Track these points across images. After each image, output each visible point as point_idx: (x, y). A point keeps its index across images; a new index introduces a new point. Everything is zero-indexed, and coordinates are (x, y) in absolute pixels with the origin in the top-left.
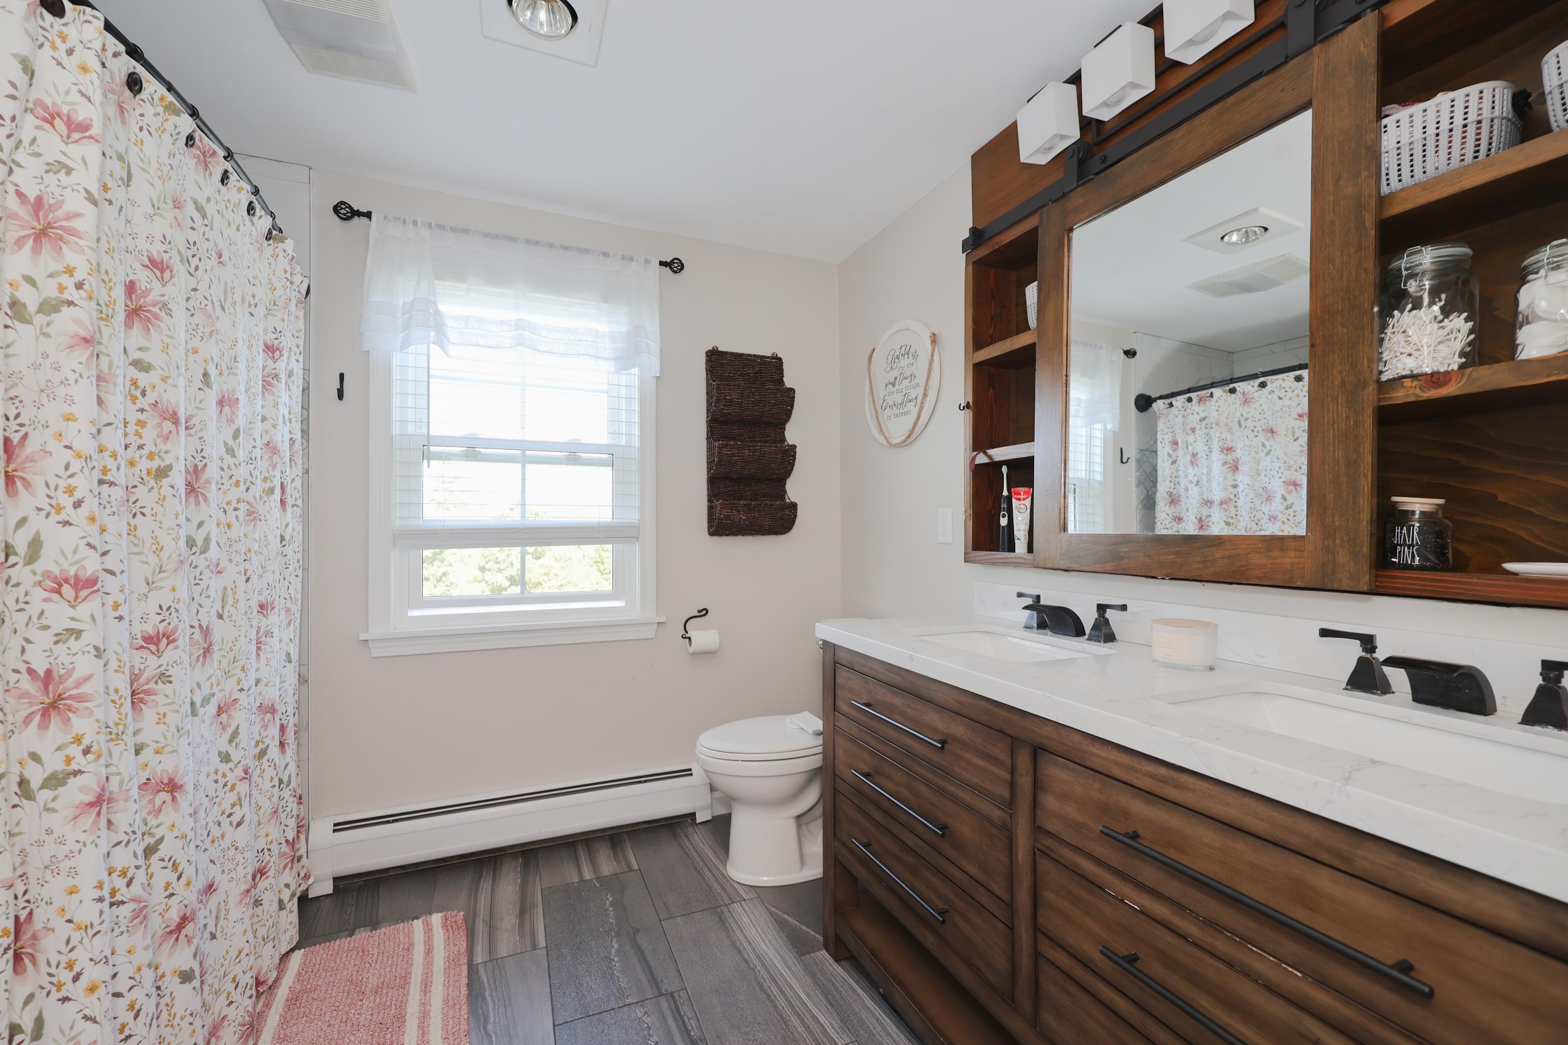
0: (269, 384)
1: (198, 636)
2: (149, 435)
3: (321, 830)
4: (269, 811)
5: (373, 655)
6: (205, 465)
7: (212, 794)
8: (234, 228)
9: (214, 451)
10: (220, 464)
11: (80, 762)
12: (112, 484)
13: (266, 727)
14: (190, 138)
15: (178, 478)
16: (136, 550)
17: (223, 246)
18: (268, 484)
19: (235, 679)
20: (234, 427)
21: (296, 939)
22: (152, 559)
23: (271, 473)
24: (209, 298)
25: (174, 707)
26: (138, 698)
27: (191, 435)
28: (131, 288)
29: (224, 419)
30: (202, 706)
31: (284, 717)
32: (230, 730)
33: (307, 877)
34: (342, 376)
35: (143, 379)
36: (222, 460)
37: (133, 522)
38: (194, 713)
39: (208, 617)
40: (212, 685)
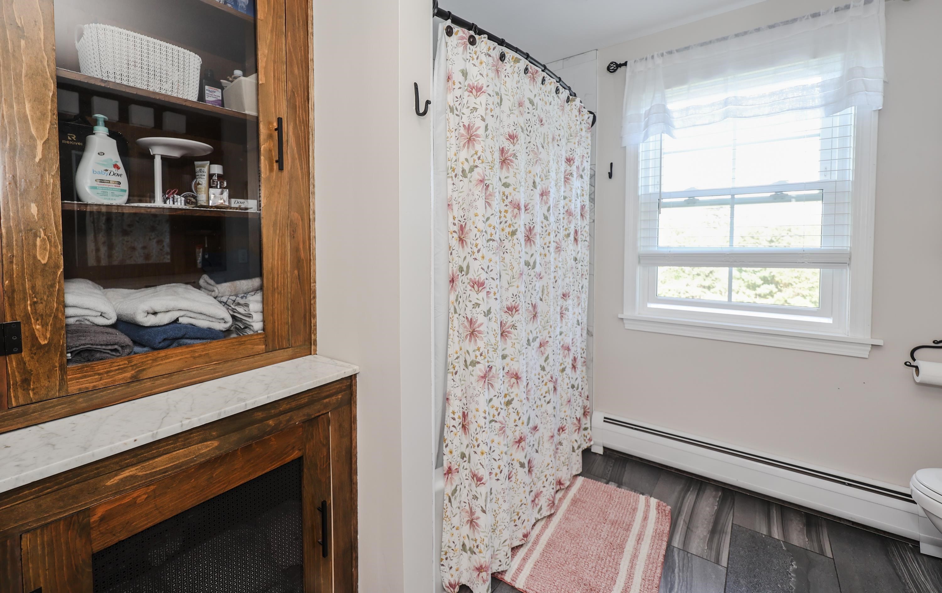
0: (568, 179)
1: (531, 308)
2: (509, 215)
3: (598, 417)
4: (566, 400)
5: (626, 328)
6: (534, 227)
7: (537, 384)
8: (548, 104)
9: (539, 219)
10: (541, 225)
11: (479, 359)
12: (493, 240)
13: (565, 357)
14: (526, 69)
15: (521, 235)
16: (504, 268)
17: (543, 116)
18: (567, 232)
19: (547, 331)
20: (548, 205)
21: (580, 470)
22: (510, 272)
23: (569, 226)
24: (535, 144)
25: (517, 341)
26: (503, 334)
27: (528, 213)
28: (502, 151)
29: (543, 203)
30: (533, 341)
31: (575, 353)
32: (545, 355)
33: (590, 440)
34: (611, 164)
35: (507, 191)
36: (542, 223)
37: (503, 256)
38: (529, 344)
39: (535, 299)
40: (537, 332)
